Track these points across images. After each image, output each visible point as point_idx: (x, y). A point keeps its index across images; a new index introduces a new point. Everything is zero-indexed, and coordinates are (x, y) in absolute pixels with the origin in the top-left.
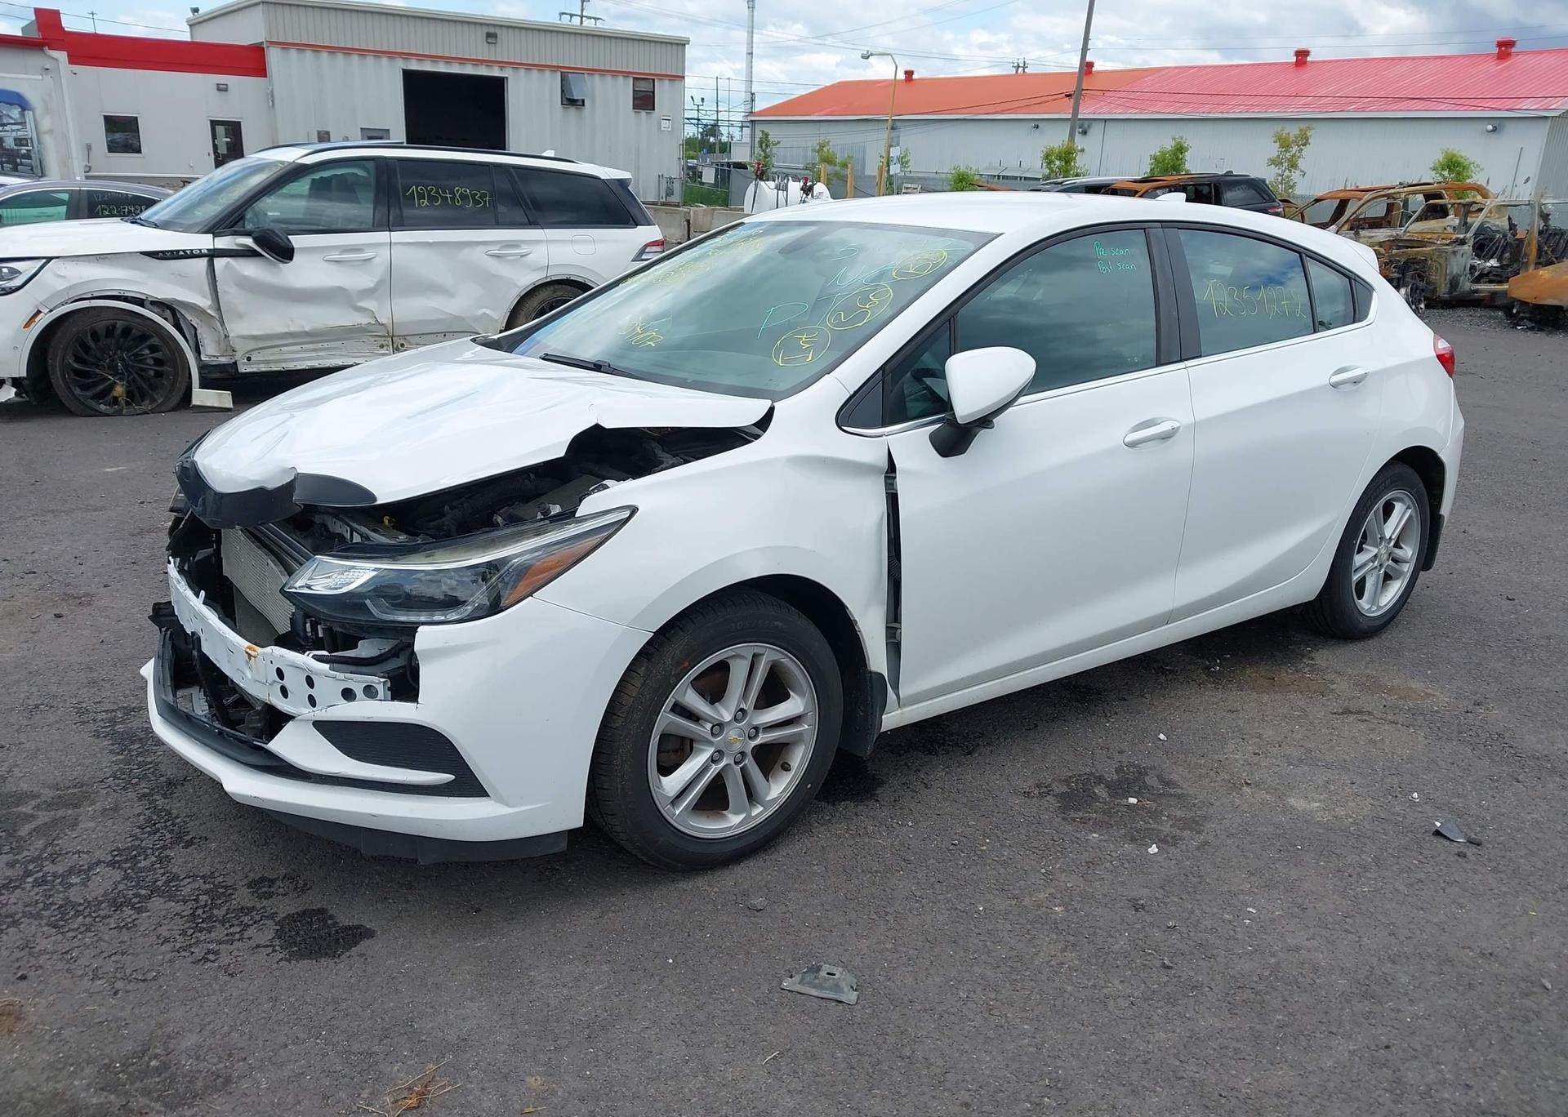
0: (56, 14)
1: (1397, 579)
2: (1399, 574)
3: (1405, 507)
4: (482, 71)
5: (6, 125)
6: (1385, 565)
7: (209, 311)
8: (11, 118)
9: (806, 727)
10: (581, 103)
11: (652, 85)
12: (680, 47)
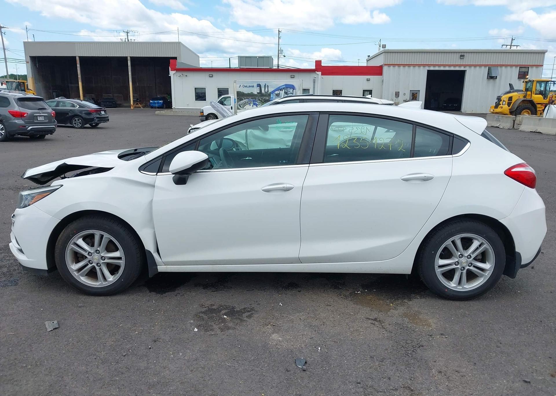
0: (320, 62)
2: (481, 276)
3: (479, 243)
4: (457, 69)
5: (288, 94)
6: (467, 268)
8: (290, 92)
9: (122, 261)
10: (495, 78)
11: (528, 69)
12: (542, 54)
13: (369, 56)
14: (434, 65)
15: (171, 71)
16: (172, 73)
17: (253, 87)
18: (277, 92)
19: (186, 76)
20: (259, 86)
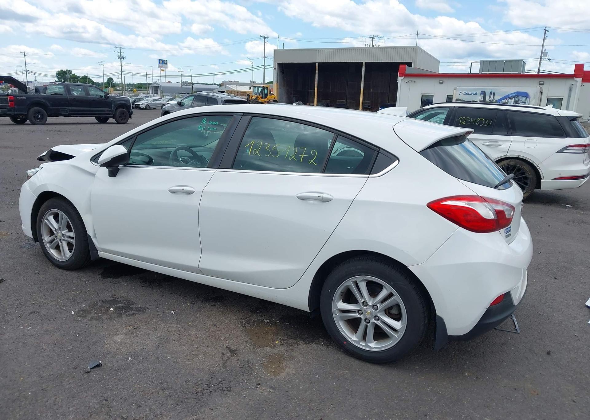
0: (582, 65)
3: (388, 292)
5: (519, 103)
6: (371, 321)
8: (522, 101)
15: (399, 76)
16: (400, 79)
17: (476, 94)
19: (414, 82)
20: (484, 93)
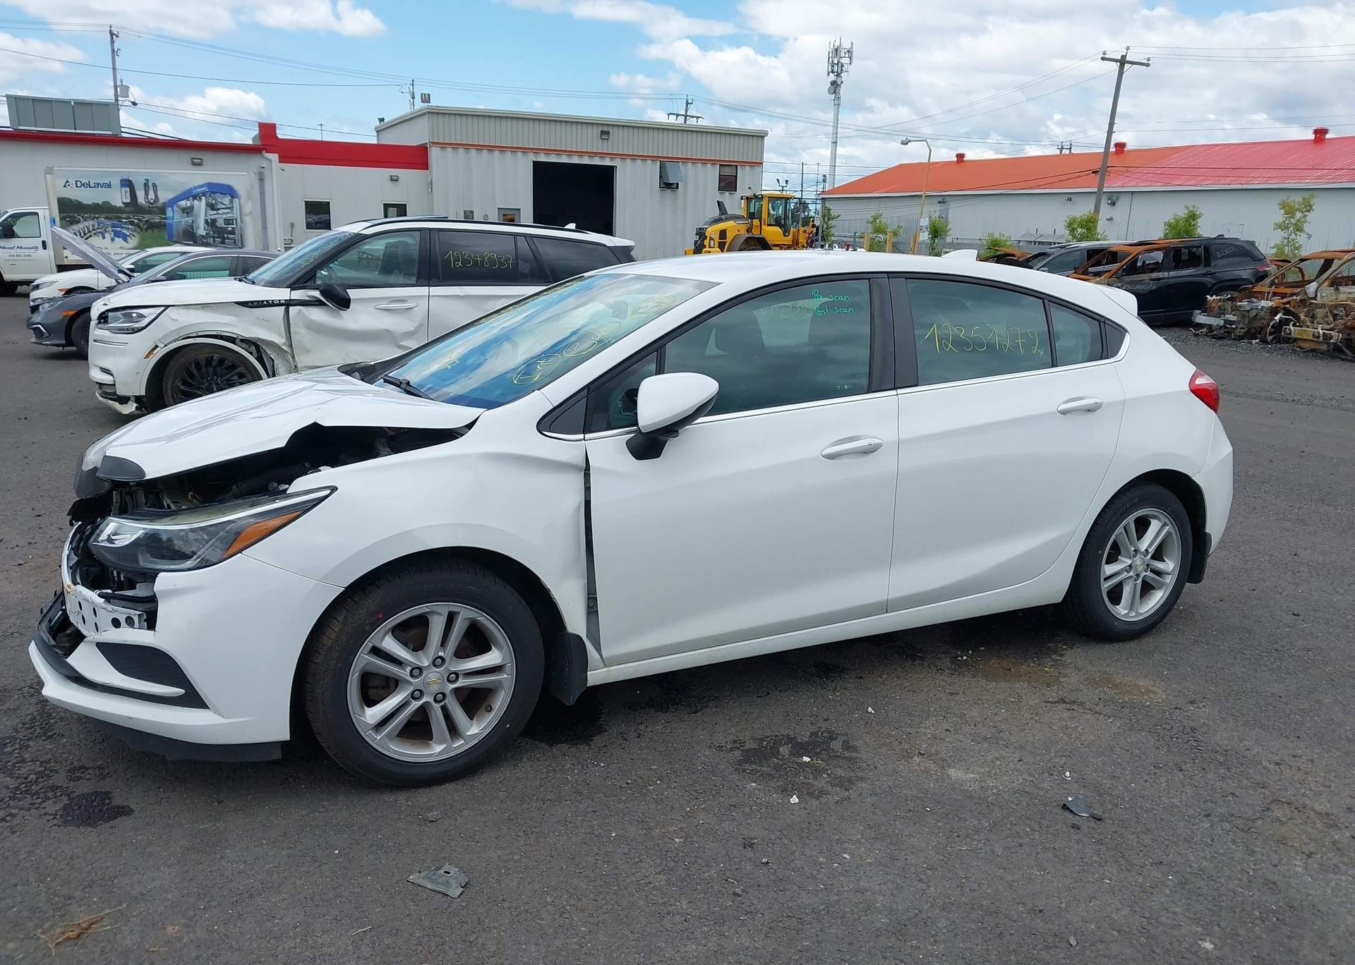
0: (273, 127)
1: (1159, 588)
2: (1161, 586)
3: (1161, 524)
4: (597, 161)
5: (219, 209)
6: (1142, 575)
7: (283, 347)
8: (224, 204)
9: (506, 676)
10: (675, 186)
11: (735, 171)
12: (760, 139)
13: (382, 120)
14: (548, 151)
17: (109, 186)
18: (183, 203)
20: (128, 184)
